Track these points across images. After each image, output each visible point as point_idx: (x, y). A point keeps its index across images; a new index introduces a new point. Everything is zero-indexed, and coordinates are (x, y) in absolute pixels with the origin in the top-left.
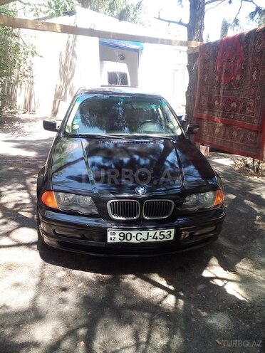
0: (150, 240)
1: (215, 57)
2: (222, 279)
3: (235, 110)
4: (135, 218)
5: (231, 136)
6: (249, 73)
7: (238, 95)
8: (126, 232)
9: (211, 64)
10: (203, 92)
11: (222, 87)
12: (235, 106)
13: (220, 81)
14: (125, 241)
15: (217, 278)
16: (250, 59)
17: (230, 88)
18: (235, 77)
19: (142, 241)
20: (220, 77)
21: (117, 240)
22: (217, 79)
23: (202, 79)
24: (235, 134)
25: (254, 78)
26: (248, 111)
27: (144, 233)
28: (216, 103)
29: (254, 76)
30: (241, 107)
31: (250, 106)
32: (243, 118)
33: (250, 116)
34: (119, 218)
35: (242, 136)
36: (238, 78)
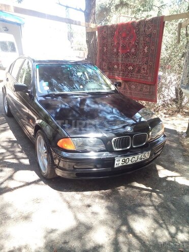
0: (139, 160)
1: (112, 35)
2: (172, 177)
3: (131, 71)
4: (128, 148)
5: (130, 88)
6: (142, 47)
7: (134, 62)
8: (126, 158)
9: (109, 40)
10: (103, 59)
11: (121, 56)
12: (132, 68)
13: (118, 52)
14: (125, 164)
15: (168, 177)
16: (142, 39)
17: (127, 57)
18: (130, 50)
19: (134, 162)
20: (118, 50)
21: (120, 165)
22: (115, 50)
23: (102, 51)
24: (133, 87)
25: (146, 51)
26: (143, 71)
27: (136, 157)
28: (116, 66)
29: (146, 50)
30: (137, 69)
31: (144, 69)
32: (139, 77)
33: (145, 75)
34: (119, 150)
35: (139, 88)
36: (133, 50)
